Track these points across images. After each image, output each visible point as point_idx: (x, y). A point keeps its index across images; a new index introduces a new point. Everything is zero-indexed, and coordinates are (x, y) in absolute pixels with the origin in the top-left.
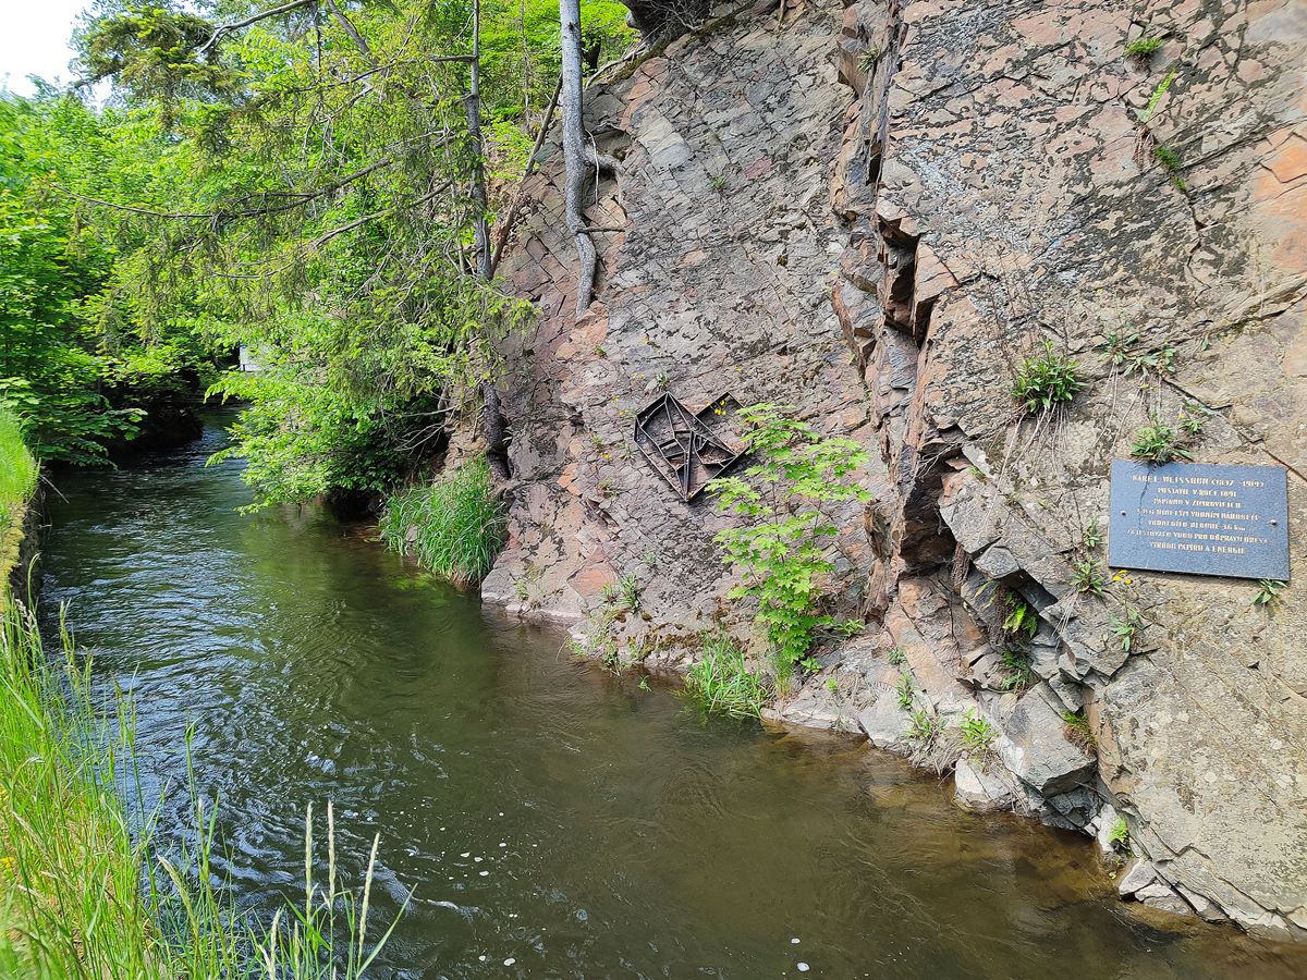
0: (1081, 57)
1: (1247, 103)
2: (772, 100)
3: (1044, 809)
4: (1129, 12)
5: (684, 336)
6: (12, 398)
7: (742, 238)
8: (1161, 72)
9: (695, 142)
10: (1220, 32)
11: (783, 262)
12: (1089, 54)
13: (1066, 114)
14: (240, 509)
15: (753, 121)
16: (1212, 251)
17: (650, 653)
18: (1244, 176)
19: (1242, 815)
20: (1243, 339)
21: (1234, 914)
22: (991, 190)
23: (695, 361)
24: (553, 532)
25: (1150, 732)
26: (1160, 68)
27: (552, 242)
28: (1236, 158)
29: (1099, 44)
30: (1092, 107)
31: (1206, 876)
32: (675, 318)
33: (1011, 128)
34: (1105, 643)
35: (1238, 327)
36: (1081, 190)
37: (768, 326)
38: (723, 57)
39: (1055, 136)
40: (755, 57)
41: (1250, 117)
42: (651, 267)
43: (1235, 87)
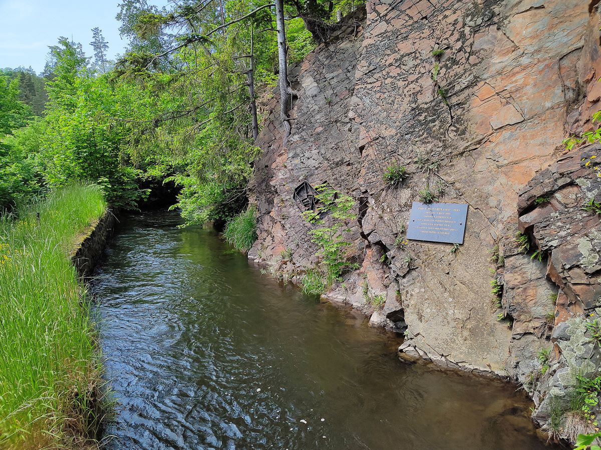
0: (418, 57)
1: (471, 72)
2: (350, 68)
3: (394, 326)
4: (435, 40)
5: (314, 159)
6: (103, 185)
7: (336, 122)
8: (444, 62)
9: (321, 85)
10: (464, 46)
11: (350, 130)
12: (420, 56)
13: (411, 78)
14: (179, 226)
15: (343, 76)
16: (455, 127)
17: (294, 276)
18: (468, 99)
19: (437, 323)
20: (463, 158)
21: (430, 356)
22: (385, 106)
23: (317, 169)
24: (271, 233)
25: (412, 295)
26: (443, 60)
27: (277, 124)
28: (467, 92)
29: (424, 52)
30: (420, 75)
31: (423, 343)
32: (310, 153)
33: (393, 84)
34: (402, 265)
35: (462, 154)
36: (414, 105)
37: (343, 155)
38: (333, 52)
39: (407, 86)
40: (344, 51)
41: (471, 77)
42: (303, 134)
43: (467, 66)
